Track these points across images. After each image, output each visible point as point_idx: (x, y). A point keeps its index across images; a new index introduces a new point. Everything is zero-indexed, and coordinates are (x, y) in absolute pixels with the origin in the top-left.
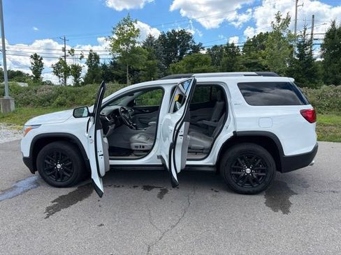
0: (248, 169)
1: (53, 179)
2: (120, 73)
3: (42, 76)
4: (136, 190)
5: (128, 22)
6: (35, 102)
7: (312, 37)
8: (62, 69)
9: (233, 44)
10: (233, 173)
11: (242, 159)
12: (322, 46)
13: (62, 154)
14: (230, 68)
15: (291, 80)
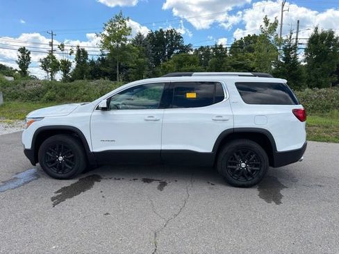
0: (243, 164)
1: (54, 171)
2: (109, 70)
3: (28, 70)
4: (136, 182)
5: (120, 19)
6: (23, 96)
7: (297, 42)
8: (50, 64)
9: (221, 45)
10: (229, 167)
11: (238, 154)
12: (306, 50)
13: (64, 147)
14: (218, 68)
15: (284, 81)
